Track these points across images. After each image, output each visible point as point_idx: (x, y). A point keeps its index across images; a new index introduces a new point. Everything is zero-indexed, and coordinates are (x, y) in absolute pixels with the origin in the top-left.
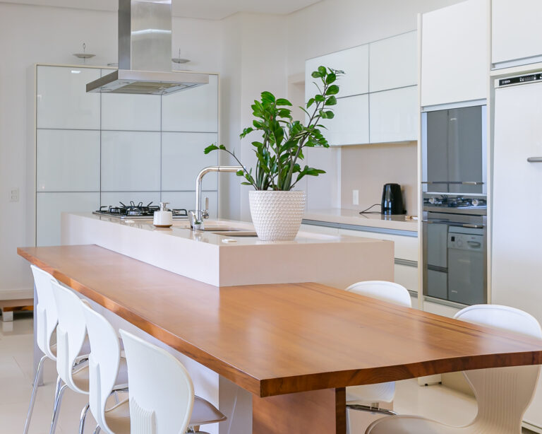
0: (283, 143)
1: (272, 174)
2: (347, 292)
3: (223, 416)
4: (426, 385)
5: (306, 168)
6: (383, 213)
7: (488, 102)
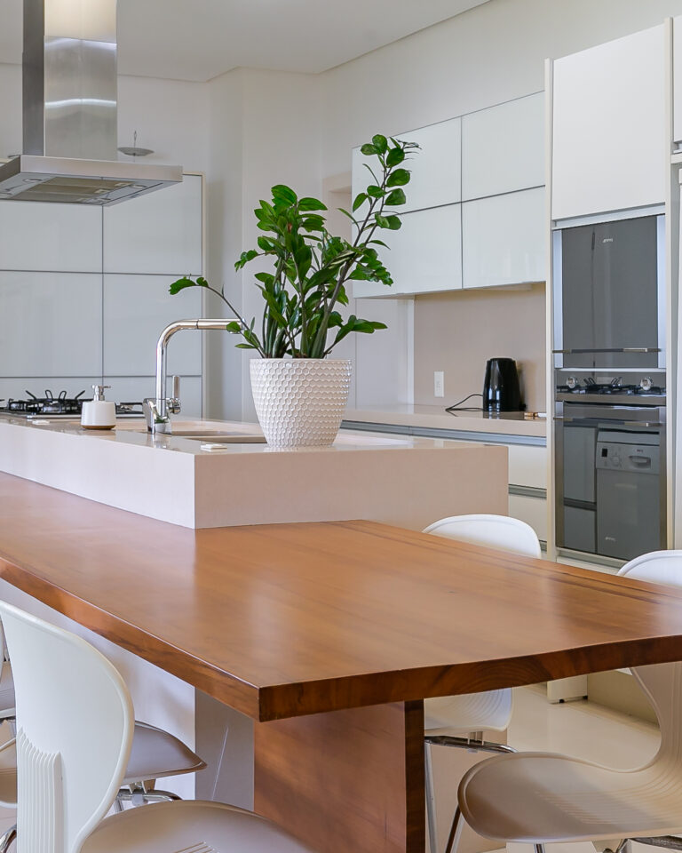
0: (309, 275)
1: (291, 329)
2: (427, 535)
3: (199, 760)
4: (562, 701)
5: (353, 319)
6: (486, 409)
7: (667, 209)
